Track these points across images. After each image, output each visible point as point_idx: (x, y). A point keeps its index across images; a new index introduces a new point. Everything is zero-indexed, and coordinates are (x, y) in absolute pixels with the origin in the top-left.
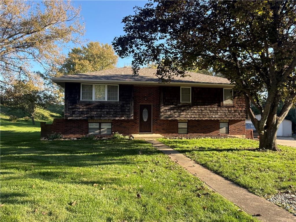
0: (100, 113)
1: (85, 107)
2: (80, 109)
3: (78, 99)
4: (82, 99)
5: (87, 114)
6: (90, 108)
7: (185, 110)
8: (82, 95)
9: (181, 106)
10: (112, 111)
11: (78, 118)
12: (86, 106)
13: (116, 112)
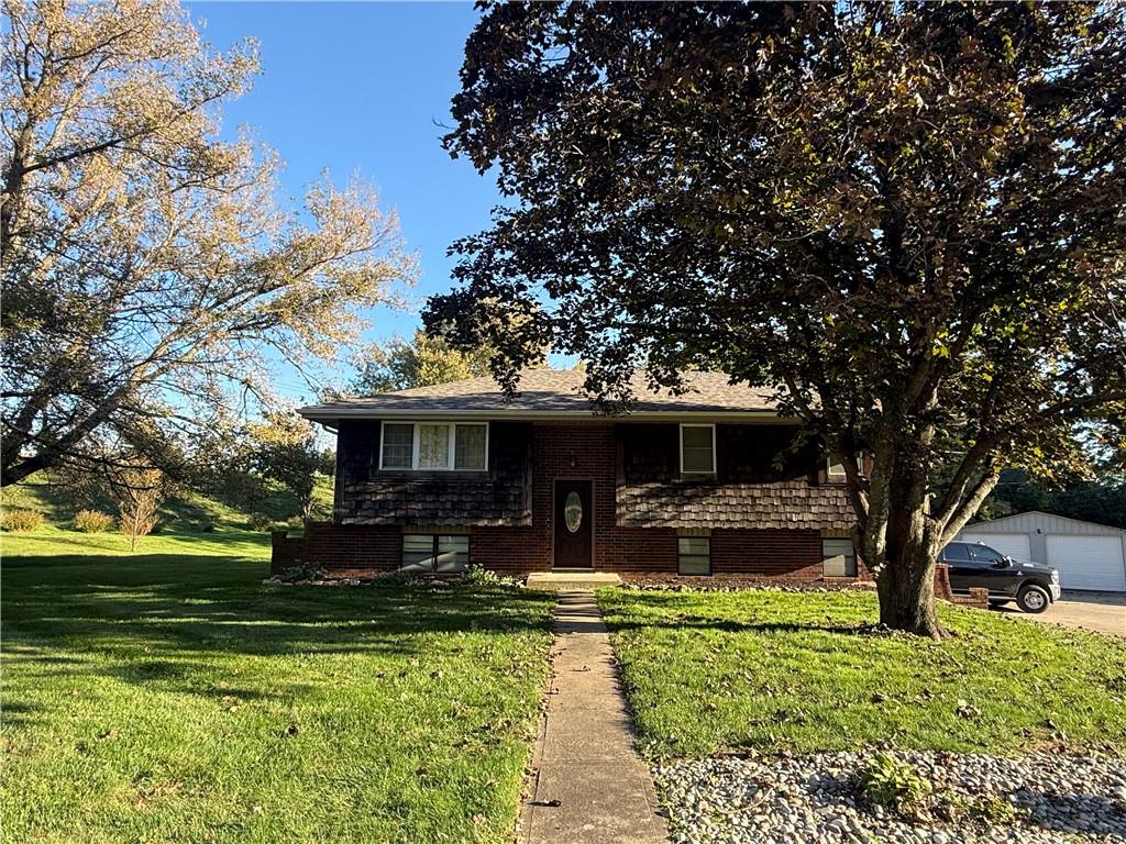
0: (432, 506)
1: (391, 490)
2: (376, 493)
3: (372, 466)
4: (384, 465)
5: (395, 510)
6: (405, 492)
7: (696, 496)
8: (384, 454)
9: (684, 486)
10: (469, 499)
11: (371, 522)
12: (395, 486)
13: (480, 503)
